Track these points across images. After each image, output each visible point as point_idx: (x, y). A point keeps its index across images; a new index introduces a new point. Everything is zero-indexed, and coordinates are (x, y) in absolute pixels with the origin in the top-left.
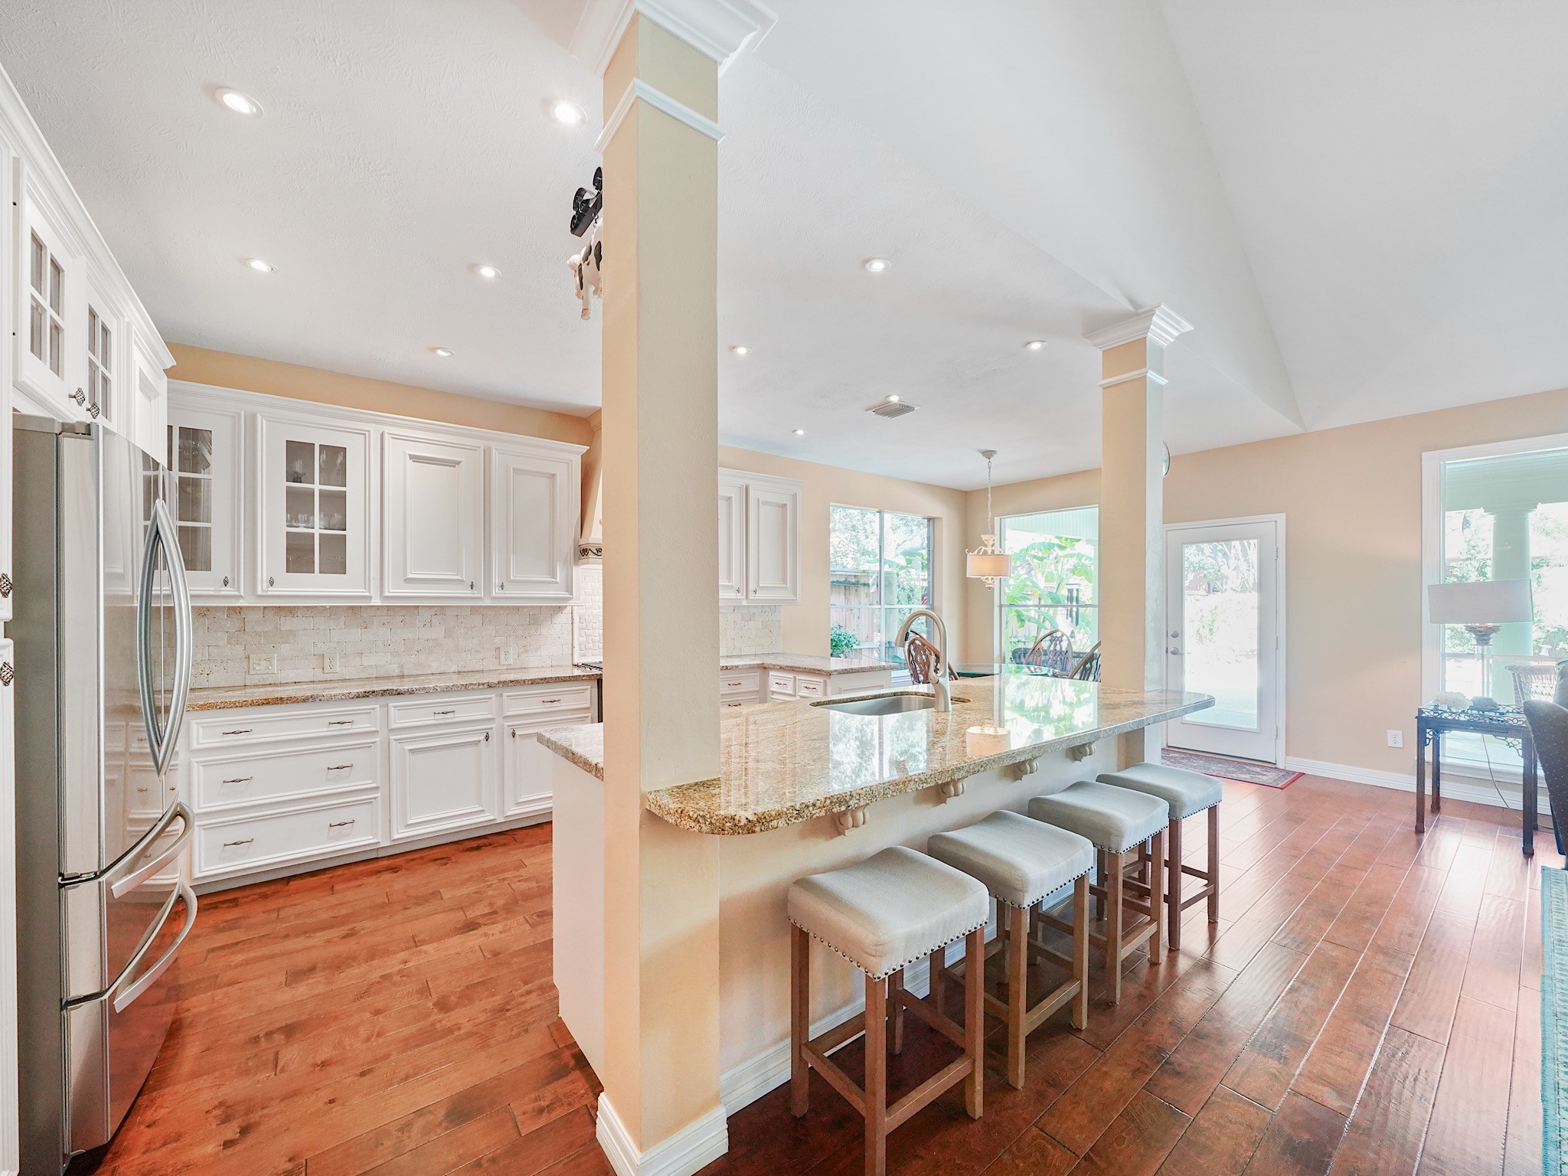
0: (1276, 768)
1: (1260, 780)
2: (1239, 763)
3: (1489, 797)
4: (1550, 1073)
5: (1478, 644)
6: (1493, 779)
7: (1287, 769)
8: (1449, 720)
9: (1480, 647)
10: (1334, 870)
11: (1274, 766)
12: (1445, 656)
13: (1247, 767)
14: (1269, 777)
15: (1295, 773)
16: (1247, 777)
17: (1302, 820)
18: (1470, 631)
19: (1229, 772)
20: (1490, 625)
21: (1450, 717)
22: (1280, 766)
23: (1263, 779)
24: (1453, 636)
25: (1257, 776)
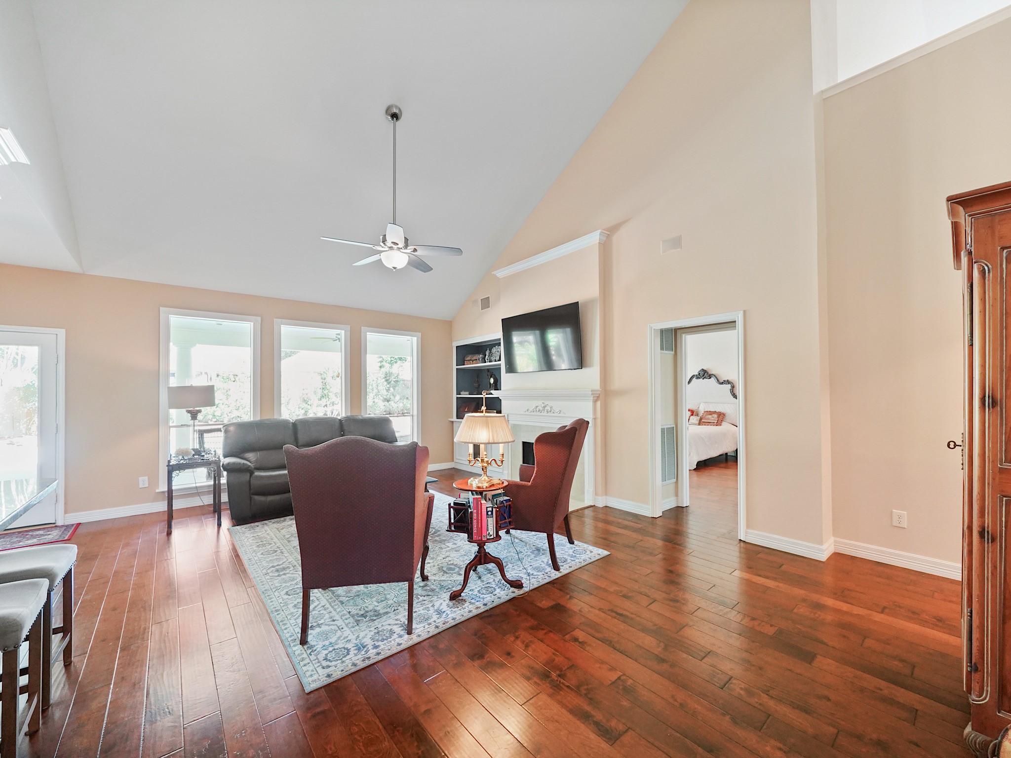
0: (56, 526)
1: (47, 540)
2: (19, 532)
3: (196, 502)
4: (273, 619)
5: (192, 419)
6: (196, 492)
7: (66, 524)
8: (184, 464)
9: (193, 421)
10: (135, 578)
11: (54, 525)
12: (170, 427)
13: (30, 533)
14: (54, 534)
15: (73, 525)
16: (35, 541)
17: (96, 556)
18: (188, 412)
19: (14, 543)
20: (198, 409)
21: (184, 462)
22: (59, 523)
23: (49, 538)
24: (177, 415)
25: (43, 537)
